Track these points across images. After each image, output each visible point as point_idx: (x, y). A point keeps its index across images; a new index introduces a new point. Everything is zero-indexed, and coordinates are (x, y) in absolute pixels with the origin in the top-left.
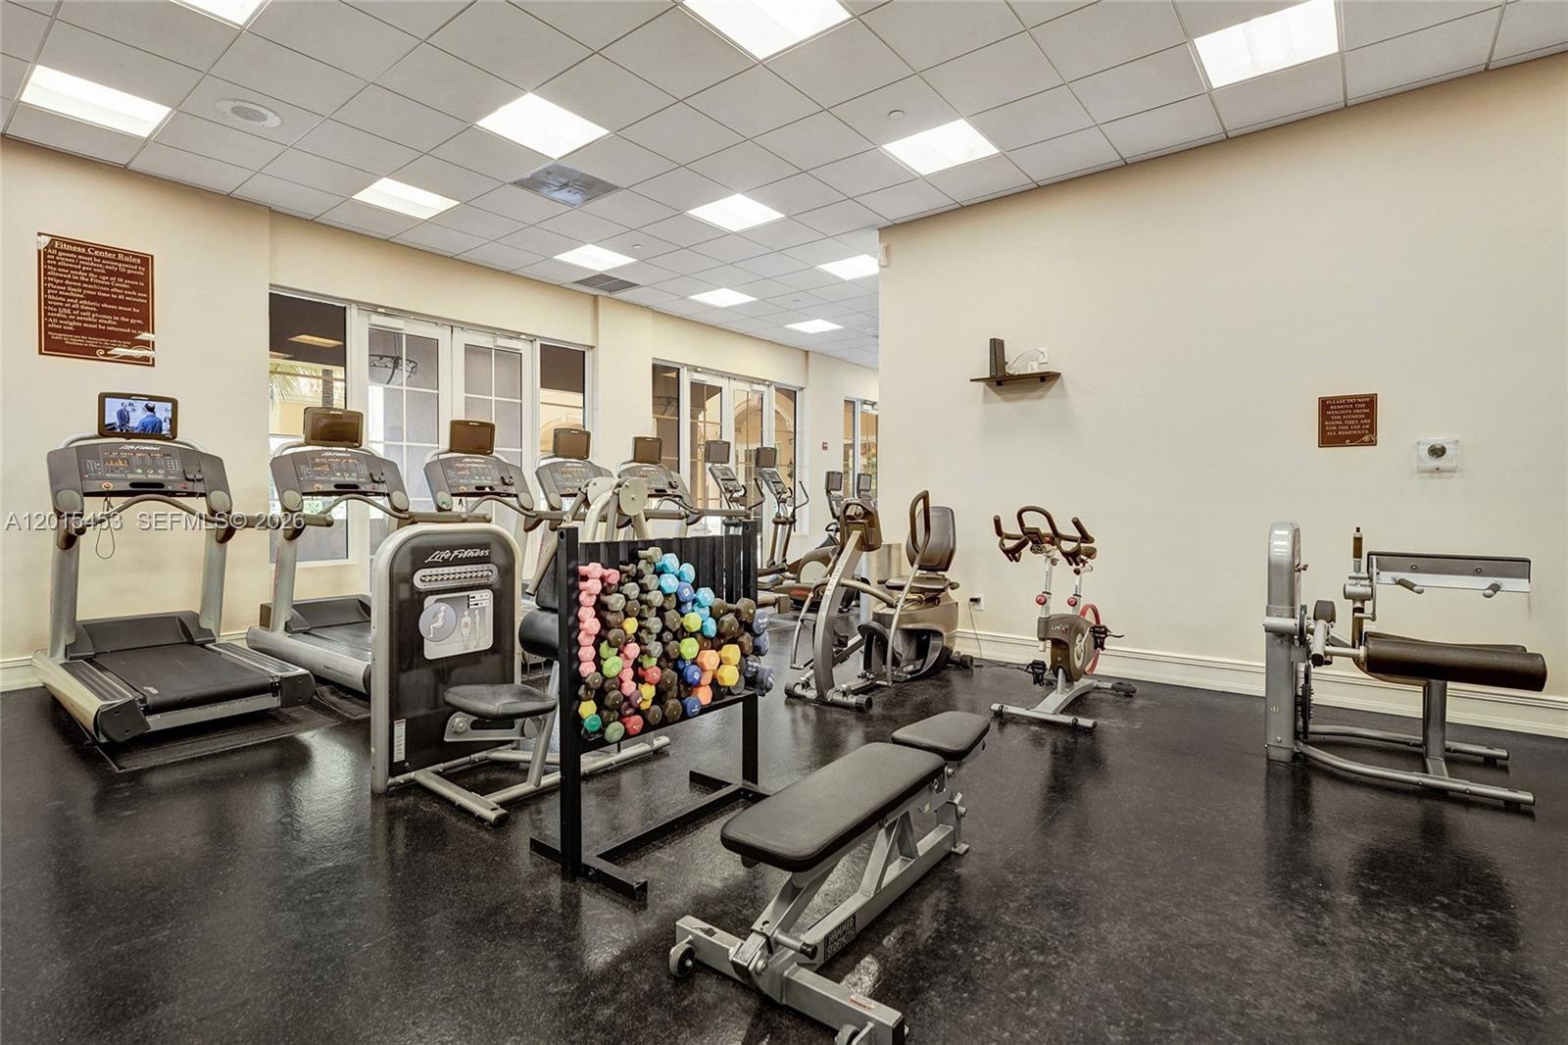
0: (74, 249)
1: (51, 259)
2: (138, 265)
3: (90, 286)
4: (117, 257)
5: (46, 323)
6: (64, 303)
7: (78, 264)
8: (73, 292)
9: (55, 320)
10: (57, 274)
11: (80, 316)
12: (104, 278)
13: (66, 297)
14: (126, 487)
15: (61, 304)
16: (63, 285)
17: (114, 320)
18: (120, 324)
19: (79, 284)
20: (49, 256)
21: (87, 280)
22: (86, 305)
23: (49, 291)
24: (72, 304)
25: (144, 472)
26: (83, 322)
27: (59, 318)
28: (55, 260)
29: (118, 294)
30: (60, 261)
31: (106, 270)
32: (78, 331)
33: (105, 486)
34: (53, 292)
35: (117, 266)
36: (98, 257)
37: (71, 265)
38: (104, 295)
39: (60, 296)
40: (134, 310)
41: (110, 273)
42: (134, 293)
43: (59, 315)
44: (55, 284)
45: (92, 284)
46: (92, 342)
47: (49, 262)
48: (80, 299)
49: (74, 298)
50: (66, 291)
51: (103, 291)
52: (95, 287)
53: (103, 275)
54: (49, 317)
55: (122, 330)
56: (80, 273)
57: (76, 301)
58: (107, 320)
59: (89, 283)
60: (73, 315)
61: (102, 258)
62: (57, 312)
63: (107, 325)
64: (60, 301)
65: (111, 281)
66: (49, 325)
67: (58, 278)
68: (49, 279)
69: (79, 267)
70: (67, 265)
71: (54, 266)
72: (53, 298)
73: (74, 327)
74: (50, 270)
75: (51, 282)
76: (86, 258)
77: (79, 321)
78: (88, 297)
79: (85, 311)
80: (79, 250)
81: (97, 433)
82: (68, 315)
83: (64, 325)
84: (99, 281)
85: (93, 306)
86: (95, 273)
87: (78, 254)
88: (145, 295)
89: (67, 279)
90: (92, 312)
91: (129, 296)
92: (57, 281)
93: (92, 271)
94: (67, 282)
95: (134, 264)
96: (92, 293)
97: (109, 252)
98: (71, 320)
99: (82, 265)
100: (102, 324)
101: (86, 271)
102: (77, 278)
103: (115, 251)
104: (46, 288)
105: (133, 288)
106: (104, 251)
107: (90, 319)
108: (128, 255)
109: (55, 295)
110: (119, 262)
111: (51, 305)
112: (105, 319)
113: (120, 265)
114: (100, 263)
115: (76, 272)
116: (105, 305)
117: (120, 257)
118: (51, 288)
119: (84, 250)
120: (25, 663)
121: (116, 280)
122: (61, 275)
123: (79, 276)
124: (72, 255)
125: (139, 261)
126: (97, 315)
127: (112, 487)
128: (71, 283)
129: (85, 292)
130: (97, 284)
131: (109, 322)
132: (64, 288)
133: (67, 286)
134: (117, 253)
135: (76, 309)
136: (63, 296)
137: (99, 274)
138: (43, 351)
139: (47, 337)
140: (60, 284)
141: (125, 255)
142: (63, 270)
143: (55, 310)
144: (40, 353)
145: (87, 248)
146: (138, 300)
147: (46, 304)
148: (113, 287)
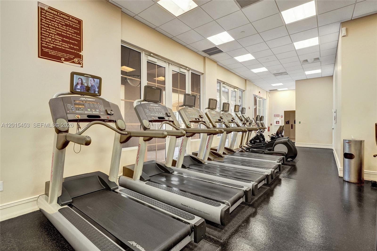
0: (53, 12)
1: (44, 15)
2: (77, 23)
3: (59, 30)
4: (69, 18)
5: (41, 43)
6: (49, 35)
7: (54, 19)
8: (52, 31)
9: (45, 43)
10: (46, 22)
11: (55, 42)
12: (64, 27)
13: (50, 33)
14: (86, 117)
15: (47, 36)
16: (48, 27)
17: (68, 46)
18: (70, 48)
19: (55, 28)
20: (42, 13)
21: (58, 26)
22: (57, 38)
23: (43, 29)
24: (52, 36)
25: (91, 111)
26: (56, 45)
27: (47, 42)
28: (45, 15)
29: (69, 35)
30: (47, 16)
31: (65, 23)
32: (54, 49)
33: (77, 117)
34: (44, 30)
35: (69, 23)
36: (62, 17)
37: (51, 19)
38: (64, 34)
39: (47, 32)
40: (76, 42)
41: (66, 25)
42: (76, 35)
43: (46, 40)
44: (45, 26)
45: (60, 29)
46: (60, 54)
47: (42, 16)
48: (55, 35)
49: (53, 34)
50: (49, 30)
51: (64, 33)
52: (61, 30)
53: (64, 25)
54: (42, 41)
55: (71, 50)
56: (55, 23)
57: (53, 35)
58: (66, 45)
59: (58, 28)
60: (52, 41)
61: (64, 18)
62: (46, 39)
63: (65, 47)
64: (47, 34)
65: (67, 29)
66: (43, 45)
67: (46, 24)
68: (43, 24)
69: (55, 20)
70: (50, 19)
71: (45, 18)
72: (44, 32)
73: (52, 46)
74: (43, 20)
75: (43, 25)
76: (57, 17)
77: (55, 44)
78: (58, 34)
79: (57, 40)
80: (55, 13)
81: (70, 92)
82: (50, 41)
83: (48, 45)
84: (62, 28)
85: (60, 39)
86: (61, 24)
87: (54, 14)
88: (79, 37)
89: (50, 25)
90: (60, 41)
91: (74, 36)
92: (46, 25)
93: (60, 23)
94: (50, 26)
95: (75, 23)
96: (60, 33)
97: (66, 16)
98: (51, 43)
99: (56, 20)
100: (64, 47)
101: (57, 23)
102: (54, 25)
103: (69, 16)
104: (41, 27)
105: (75, 33)
106: (64, 15)
107: (59, 44)
108: (73, 19)
109: (45, 31)
110: (70, 21)
111: (44, 36)
112: (64, 45)
113: (70, 22)
114: (63, 20)
115: (53, 22)
116: (64, 39)
117: (70, 19)
118: (43, 28)
119: (56, 13)
120: (32, 200)
121: (69, 28)
122: (47, 23)
123: (55, 24)
124: (52, 15)
125: (77, 22)
126: (62, 43)
127: (80, 117)
128: (51, 27)
129: (57, 32)
130: (62, 29)
131: (66, 46)
132: (49, 29)
133: (50, 28)
134: (69, 17)
135: (53, 39)
136: (48, 32)
137: (63, 25)
138: (40, 56)
139: (42, 50)
140: (47, 27)
141: (72, 18)
142: (48, 21)
143: (45, 38)
144: (39, 57)
145: (58, 12)
146: (77, 38)
147: (41, 35)
148: (68, 31)
